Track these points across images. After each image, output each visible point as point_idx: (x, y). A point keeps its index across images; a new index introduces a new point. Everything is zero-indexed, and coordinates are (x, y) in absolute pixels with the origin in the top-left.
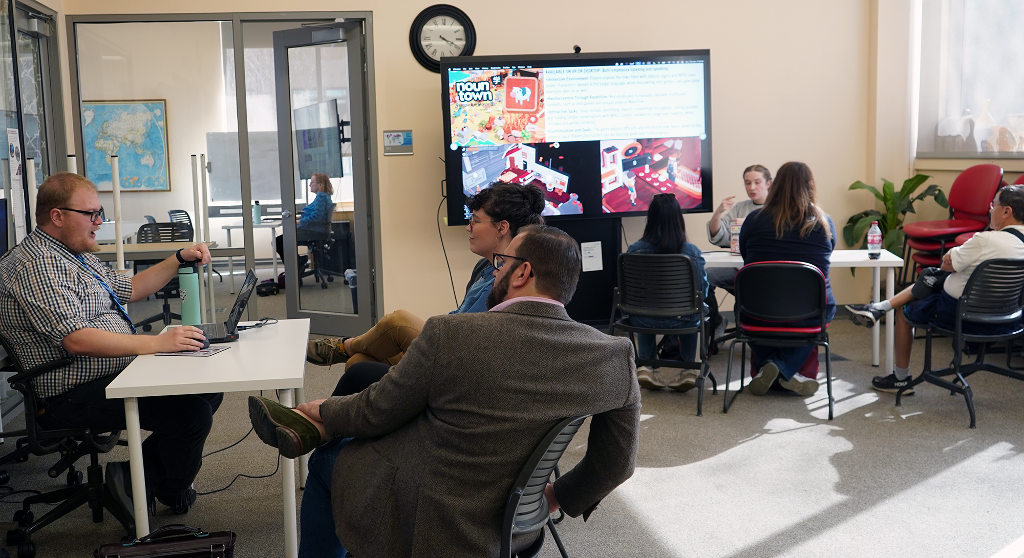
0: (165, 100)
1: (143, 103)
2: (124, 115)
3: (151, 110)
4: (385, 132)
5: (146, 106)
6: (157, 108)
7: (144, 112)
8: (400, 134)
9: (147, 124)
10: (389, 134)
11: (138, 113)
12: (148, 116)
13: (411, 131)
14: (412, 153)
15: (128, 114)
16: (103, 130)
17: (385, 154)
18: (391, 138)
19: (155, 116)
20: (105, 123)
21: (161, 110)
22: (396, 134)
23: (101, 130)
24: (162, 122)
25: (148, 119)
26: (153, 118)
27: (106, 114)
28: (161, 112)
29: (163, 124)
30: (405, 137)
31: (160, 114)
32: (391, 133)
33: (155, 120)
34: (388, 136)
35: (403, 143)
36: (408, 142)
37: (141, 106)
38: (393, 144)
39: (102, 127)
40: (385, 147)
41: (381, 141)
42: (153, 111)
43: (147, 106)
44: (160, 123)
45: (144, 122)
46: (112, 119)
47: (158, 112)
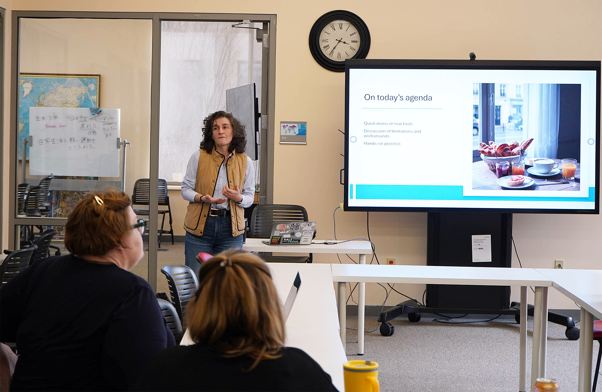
0: (99, 75)
1: (78, 78)
2: (60, 89)
3: (86, 84)
4: (281, 122)
5: (81, 80)
6: (91, 83)
7: (79, 86)
8: (296, 125)
9: (81, 97)
10: (286, 124)
11: (73, 87)
12: (83, 90)
13: (306, 123)
14: (306, 143)
15: (64, 87)
16: (39, 102)
17: (281, 143)
18: (287, 128)
19: (89, 90)
20: (42, 95)
21: (95, 85)
22: (292, 125)
23: (38, 101)
24: (96, 96)
25: (82, 93)
26: (87, 92)
27: (43, 87)
28: (95, 87)
29: (96, 98)
30: (300, 128)
31: (94, 88)
32: (287, 124)
33: (89, 94)
34: (284, 126)
35: (297, 133)
36: (303, 133)
37: (77, 80)
38: (288, 134)
39: (38, 99)
40: (281, 136)
41: (278, 131)
42: (87, 86)
43: (83, 81)
44: (93, 97)
45: (78, 95)
46: (48, 91)
47: (92, 87)
